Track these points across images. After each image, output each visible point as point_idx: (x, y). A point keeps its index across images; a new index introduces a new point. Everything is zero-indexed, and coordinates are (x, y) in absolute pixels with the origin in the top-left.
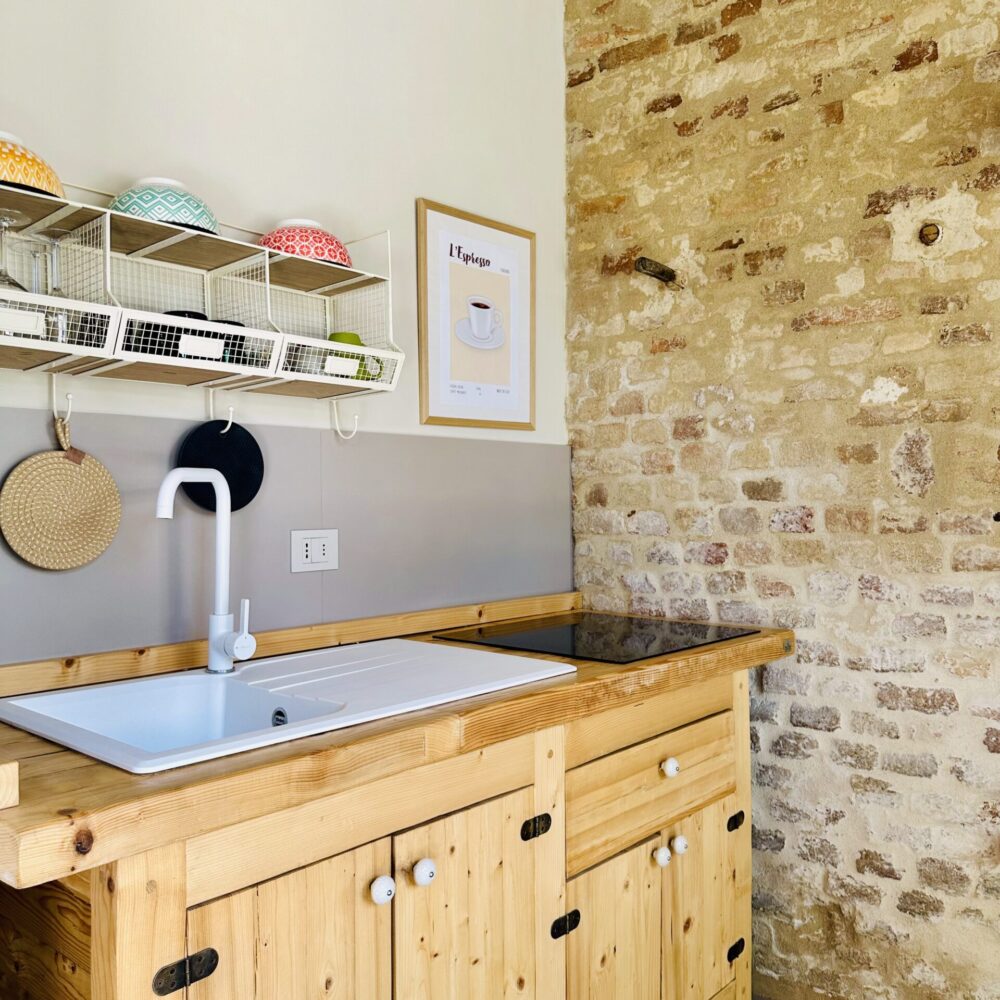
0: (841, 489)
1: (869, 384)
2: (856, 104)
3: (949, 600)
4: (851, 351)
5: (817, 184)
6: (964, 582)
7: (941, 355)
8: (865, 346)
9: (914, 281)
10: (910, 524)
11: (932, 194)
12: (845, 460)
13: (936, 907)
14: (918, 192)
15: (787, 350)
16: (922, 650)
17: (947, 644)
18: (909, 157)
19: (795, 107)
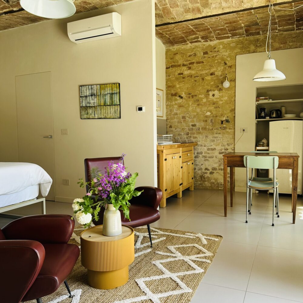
0: (203, 125)
1: (207, 113)
2: (205, 79)
3: (215, 137)
4: (205, 109)
5: (201, 88)
6: (217, 135)
7: (215, 109)
8: (206, 108)
9: (212, 101)
10: (211, 129)
11: (214, 91)
12: (204, 122)
13: (214, 173)
14: (213, 90)
15: (197, 108)
16: (212, 143)
17: (215, 143)
18: (212, 86)
19: (198, 78)
